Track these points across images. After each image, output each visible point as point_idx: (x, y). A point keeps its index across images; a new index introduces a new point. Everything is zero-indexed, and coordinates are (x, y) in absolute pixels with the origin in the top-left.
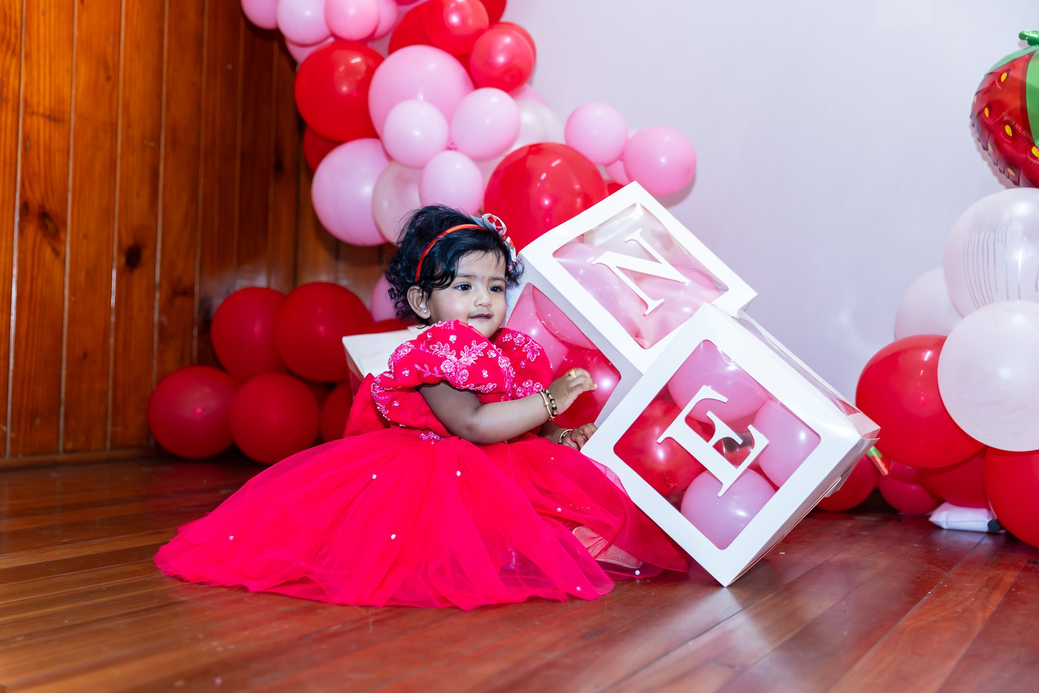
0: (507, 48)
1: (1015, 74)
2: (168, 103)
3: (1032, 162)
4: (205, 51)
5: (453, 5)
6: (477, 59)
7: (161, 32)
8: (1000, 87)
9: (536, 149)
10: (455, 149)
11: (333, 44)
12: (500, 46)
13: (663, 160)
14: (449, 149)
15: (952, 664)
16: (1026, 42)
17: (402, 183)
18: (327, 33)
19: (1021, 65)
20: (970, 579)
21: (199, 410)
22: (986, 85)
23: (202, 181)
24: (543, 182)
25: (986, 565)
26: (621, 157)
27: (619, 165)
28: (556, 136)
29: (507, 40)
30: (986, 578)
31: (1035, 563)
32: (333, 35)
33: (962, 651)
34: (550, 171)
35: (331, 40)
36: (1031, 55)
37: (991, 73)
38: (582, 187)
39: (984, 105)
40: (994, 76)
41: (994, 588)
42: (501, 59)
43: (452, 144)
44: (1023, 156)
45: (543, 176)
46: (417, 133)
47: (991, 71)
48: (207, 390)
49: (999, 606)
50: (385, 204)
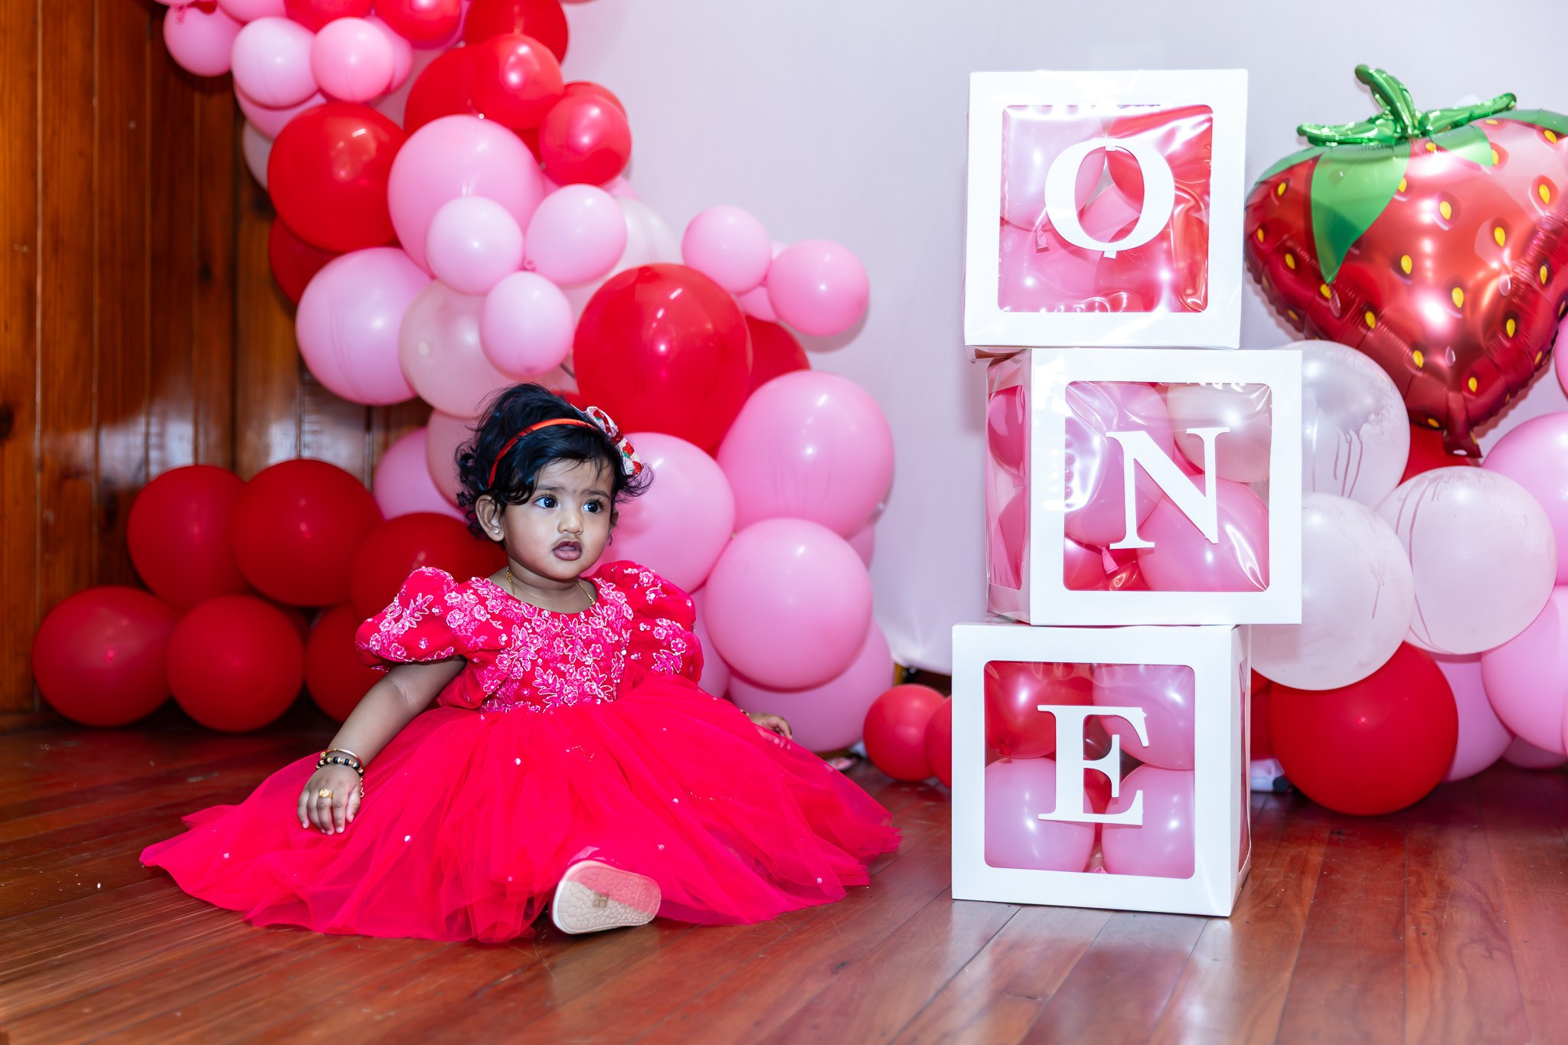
0: (594, 124)
1: (1297, 184)
2: (45, 184)
3: (1320, 305)
4: (95, 101)
5: (512, 59)
6: (552, 140)
7: (33, 75)
8: (1277, 203)
9: (648, 275)
10: (533, 270)
11: (322, 107)
12: (585, 122)
13: (823, 287)
14: (523, 268)
15: (1287, 976)
16: (1305, 139)
17: (446, 317)
18: (313, 87)
19: (1304, 171)
20: (1269, 861)
21: (111, 654)
22: (1257, 199)
23: (97, 301)
24: (660, 321)
25: (1282, 840)
26: (764, 281)
27: (761, 294)
28: (669, 254)
29: (595, 112)
30: (1288, 859)
31: (1339, 833)
32: (321, 90)
33: (1293, 960)
34: (668, 305)
35: (319, 100)
36: (1316, 160)
37: (1264, 183)
38: (715, 326)
39: (1256, 226)
40: (1268, 186)
41: (1303, 873)
42: (586, 140)
43: (530, 263)
44: (1310, 294)
45: (660, 314)
46: (476, 244)
47: (1263, 179)
48: (124, 622)
49: (1316, 897)
50: (423, 349)
